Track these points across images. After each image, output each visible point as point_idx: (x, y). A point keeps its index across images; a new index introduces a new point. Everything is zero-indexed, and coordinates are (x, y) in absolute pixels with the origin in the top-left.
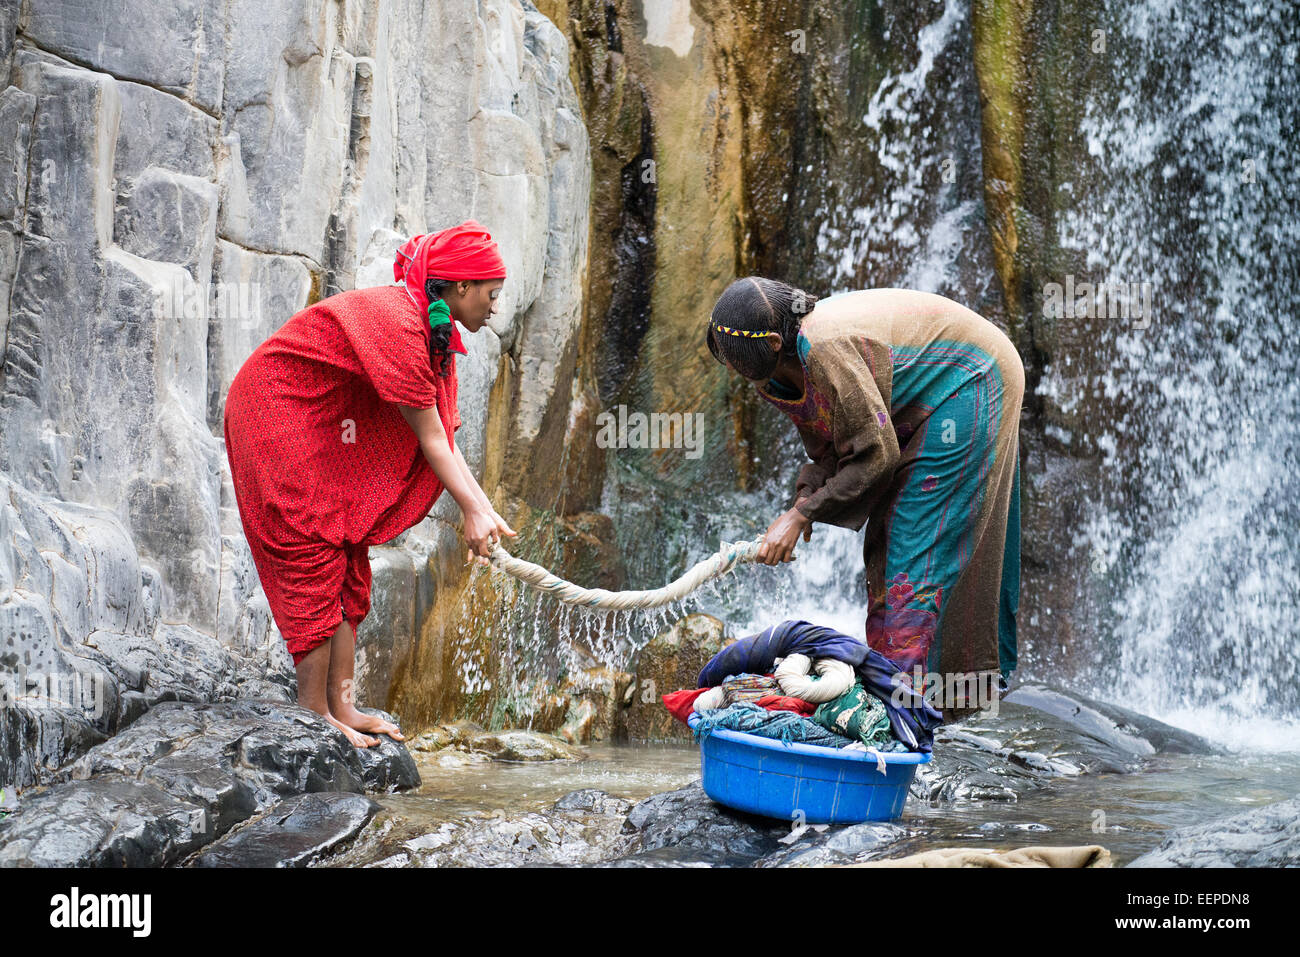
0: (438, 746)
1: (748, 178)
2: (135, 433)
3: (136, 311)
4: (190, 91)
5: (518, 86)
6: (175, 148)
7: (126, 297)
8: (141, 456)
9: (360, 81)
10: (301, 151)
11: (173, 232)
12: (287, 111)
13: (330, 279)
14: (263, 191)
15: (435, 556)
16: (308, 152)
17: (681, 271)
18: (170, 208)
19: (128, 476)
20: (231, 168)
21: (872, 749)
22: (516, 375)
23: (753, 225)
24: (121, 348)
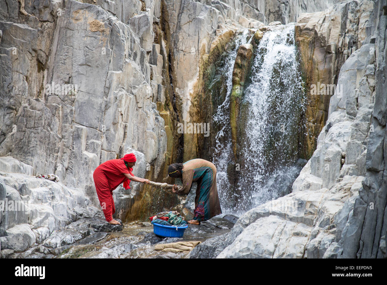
0: (133, 224)
1: (198, 140)
2: (86, 178)
3: (87, 160)
4: (98, 129)
5: (154, 127)
6: (95, 137)
7: (86, 158)
8: (87, 181)
9: (126, 127)
10: (115, 137)
11: (94, 149)
12: (113, 131)
13: (120, 155)
14: (109, 143)
15: (135, 196)
16: (116, 137)
17: (188, 153)
18: (94, 145)
19: (85, 184)
20: (104, 140)
21: (176, 226)
22: (154, 169)
23: (199, 146)
24: (85, 166)
